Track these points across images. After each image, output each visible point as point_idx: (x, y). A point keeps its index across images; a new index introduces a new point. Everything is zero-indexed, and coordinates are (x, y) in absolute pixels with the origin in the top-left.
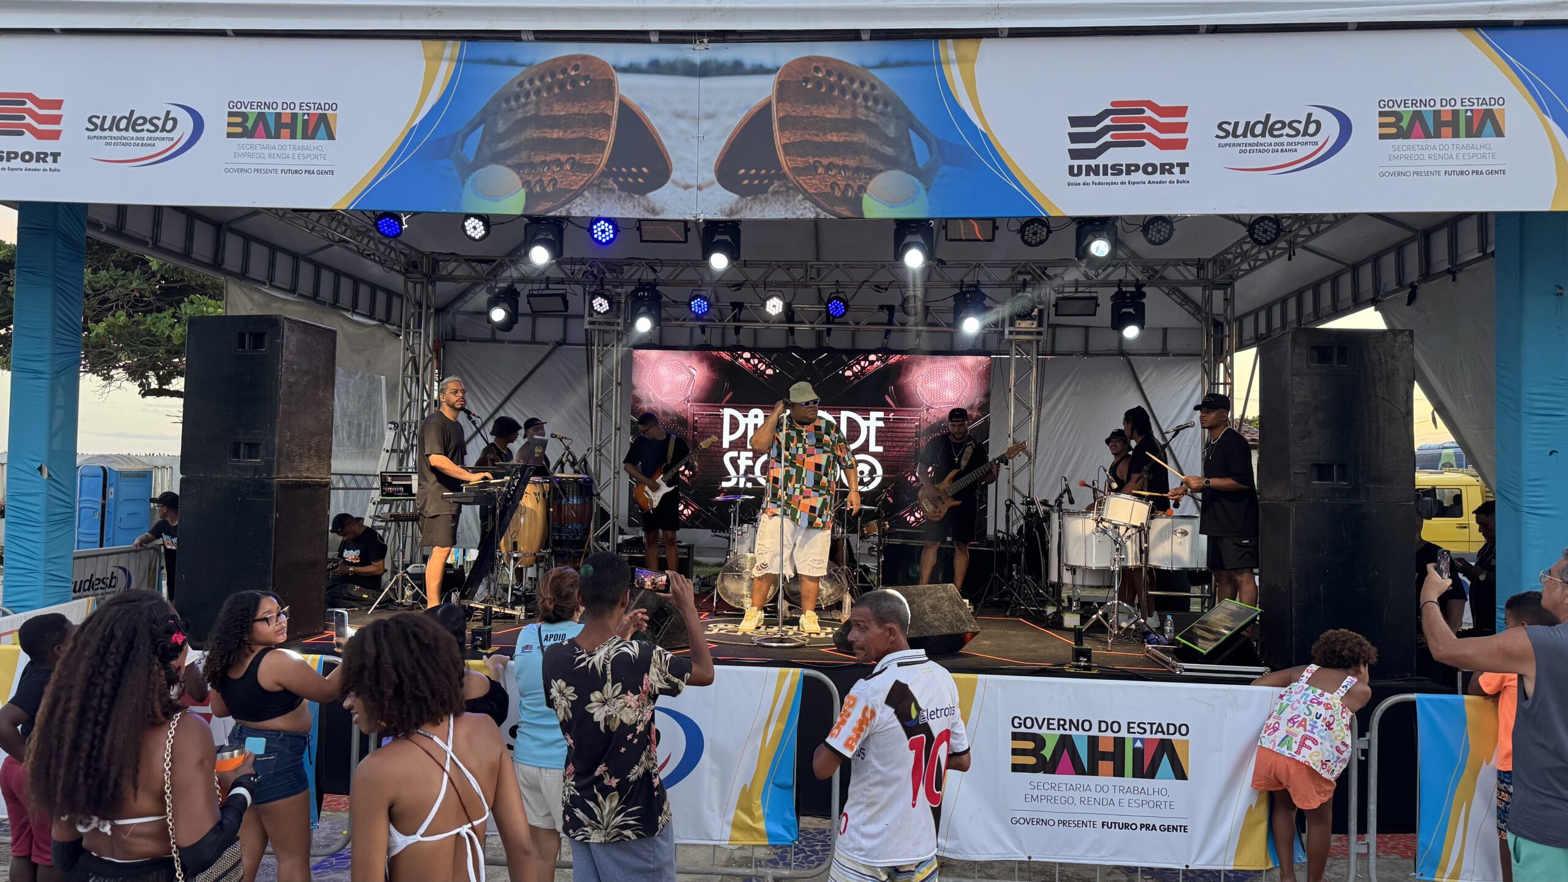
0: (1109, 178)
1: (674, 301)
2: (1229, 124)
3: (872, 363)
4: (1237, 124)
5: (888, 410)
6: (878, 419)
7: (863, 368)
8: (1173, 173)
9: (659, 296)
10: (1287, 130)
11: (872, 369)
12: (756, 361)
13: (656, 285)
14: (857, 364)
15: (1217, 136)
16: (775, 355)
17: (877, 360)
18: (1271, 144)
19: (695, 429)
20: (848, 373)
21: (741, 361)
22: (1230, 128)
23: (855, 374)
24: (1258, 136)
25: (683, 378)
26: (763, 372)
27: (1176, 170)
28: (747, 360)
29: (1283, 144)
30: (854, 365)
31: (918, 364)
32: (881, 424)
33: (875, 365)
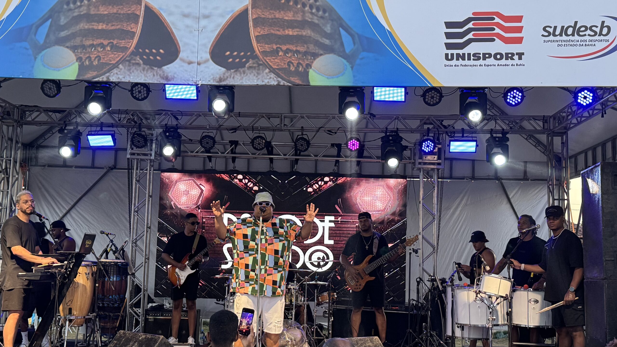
0: (472, 62)
1: (190, 140)
2: (551, 27)
3: (326, 183)
4: (555, 28)
5: (338, 215)
6: (330, 221)
7: (320, 186)
8: (514, 59)
9: (179, 136)
10: (589, 32)
11: (326, 187)
12: (247, 181)
13: (178, 128)
14: (316, 183)
15: (543, 35)
16: (259, 177)
17: (330, 181)
18: (578, 41)
19: (203, 228)
20: (310, 190)
21: (236, 180)
22: (551, 30)
23: (314, 190)
24: (569, 35)
25: (195, 192)
26: (251, 188)
27: (516, 57)
28: (240, 180)
29: (586, 41)
30: (314, 184)
31: (358, 184)
32: (333, 225)
33: (328, 184)
